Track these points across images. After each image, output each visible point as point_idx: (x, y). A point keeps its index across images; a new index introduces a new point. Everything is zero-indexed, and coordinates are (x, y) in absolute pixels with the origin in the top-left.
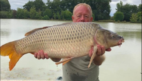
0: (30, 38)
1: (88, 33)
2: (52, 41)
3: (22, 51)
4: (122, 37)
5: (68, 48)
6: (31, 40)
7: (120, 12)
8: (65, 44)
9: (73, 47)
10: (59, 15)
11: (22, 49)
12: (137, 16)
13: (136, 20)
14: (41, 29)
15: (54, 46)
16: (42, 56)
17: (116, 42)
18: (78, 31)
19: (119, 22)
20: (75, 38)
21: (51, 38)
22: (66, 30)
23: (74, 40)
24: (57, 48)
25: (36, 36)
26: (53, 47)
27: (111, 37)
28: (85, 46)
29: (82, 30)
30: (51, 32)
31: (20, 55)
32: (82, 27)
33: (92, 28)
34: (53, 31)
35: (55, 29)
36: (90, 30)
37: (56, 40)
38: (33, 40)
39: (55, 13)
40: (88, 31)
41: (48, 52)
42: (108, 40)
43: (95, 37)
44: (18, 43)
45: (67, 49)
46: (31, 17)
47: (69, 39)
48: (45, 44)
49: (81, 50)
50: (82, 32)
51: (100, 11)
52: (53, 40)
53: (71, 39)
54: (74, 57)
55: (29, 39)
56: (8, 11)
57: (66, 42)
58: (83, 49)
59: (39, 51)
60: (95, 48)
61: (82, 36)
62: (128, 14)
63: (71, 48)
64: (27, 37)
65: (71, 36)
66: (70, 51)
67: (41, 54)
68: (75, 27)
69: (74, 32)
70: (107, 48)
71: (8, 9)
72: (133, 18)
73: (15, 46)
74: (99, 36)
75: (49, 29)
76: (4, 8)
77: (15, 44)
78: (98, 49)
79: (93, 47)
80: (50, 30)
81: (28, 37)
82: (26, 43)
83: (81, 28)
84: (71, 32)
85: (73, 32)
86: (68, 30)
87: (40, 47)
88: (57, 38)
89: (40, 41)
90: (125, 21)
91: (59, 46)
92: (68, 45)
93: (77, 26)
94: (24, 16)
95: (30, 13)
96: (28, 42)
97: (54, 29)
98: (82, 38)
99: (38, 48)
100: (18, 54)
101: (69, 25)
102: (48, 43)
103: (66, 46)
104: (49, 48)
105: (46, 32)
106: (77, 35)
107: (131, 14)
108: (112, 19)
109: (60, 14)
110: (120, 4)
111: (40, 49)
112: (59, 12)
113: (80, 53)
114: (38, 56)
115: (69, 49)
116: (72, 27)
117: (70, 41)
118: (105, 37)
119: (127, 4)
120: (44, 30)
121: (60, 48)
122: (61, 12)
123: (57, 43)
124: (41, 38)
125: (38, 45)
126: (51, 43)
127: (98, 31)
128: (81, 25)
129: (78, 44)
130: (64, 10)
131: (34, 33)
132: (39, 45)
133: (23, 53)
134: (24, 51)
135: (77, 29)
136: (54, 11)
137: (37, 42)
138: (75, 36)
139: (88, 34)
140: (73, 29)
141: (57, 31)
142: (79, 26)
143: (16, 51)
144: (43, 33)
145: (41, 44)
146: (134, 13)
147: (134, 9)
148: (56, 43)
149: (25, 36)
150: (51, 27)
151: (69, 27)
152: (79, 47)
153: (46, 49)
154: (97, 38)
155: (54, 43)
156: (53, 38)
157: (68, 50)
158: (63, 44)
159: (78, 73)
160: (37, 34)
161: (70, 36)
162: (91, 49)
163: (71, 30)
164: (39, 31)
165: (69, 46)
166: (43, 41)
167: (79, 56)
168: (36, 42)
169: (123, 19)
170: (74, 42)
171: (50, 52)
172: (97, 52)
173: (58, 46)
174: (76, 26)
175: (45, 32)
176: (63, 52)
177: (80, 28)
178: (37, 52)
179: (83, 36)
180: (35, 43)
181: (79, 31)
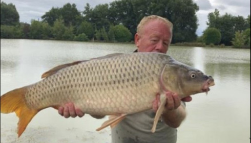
0: (50, 82)
1: (150, 72)
2: (89, 86)
3: (37, 105)
4: (210, 77)
5: (116, 99)
6: (52, 85)
7: (214, 28)
8: (112, 91)
9: (124, 96)
10: (105, 33)
11: (37, 100)
12: (244, 36)
13: (243, 44)
14: (69, 65)
15: (91, 95)
16: (72, 113)
17: (199, 86)
18: (133, 68)
19: (212, 47)
20: (128, 80)
21: (87, 81)
22: (113, 67)
23: (126, 83)
24: (97, 98)
25: (60, 78)
26: (90, 97)
27: (190, 77)
28: (146, 94)
29: (139, 67)
30: (87, 70)
31: (33, 111)
32: (140, 62)
33: (156, 62)
34: (91, 69)
35: (93, 65)
36: (152, 67)
37: (96, 85)
38: (56, 84)
39: (98, 30)
40: (150, 67)
41: (82, 105)
42: (185, 83)
43: (161, 78)
44: (29, 91)
45: (114, 100)
46: (56, 36)
47: (118, 82)
48: (76, 92)
49: (138, 101)
50: (140, 71)
51: (179, 27)
52: (91, 85)
53: (121, 83)
54: (127, 113)
55: (48, 84)
56: (15, 25)
57: (113, 88)
58: (142, 99)
59: (67, 104)
60: (163, 97)
61: (139, 77)
62: (228, 32)
63: (121, 98)
64: (45, 80)
65: (120, 76)
66: (120, 104)
67: (70, 110)
68: (127, 61)
69: (126, 70)
70: (183, 97)
71: (14, 21)
72: (238, 40)
73: (26, 96)
74: (168, 77)
75: (83, 66)
76: (8, 20)
77: (25, 93)
78: (167, 99)
79: (158, 96)
80: (85, 66)
81: (47, 80)
82: (45, 90)
83: (138, 63)
84: (121, 71)
85: (124, 71)
86: (115, 66)
87: (68, 96)
88: (98, 80)
89: (68, 87)
90: (223, 45)
91: (101, 95)
92: (117, 93)
93: (131, 59)
94: (43, 35)
95: (54, 28)
96: (48, 88)
97: (91, 65)
98: (140, 80)
99: (65, 99)
100: (31, 109)
101: (118, 58)
102: (82, 91)
103: (112, 94)
104: (84, 98)
105: (78, 70)
106: (132, 75)
107: (235, 33)
108: (201, 41)
109: (107, 31)
110: (214, 14)
111: (68, 100)
112: (105, 27)
113: (137, 107)
114: (65, 113)
115: (118, 99)
116: (123, 62)
117: (120, 86)
118: (180, 78)
119: (227, 14)
120: (73, 67)
121: (102, 97)
122: (108, 27)
123: (97, 90)
124: (70, 81)
125: (64, 94)
126: (87, 89)
127: (166, 68)
128: (139, 58)
129: (133, 90)
130: (115, 24)
131: (57, 73)
132: (66, 93)
133: (39, 107)
134: (40, 104)
135: (132, 64)
136: (97, 25)
137: (63, 89)
138: (127, 77)
139: (149, 74)
140: (123, 65)
141: (98, 68)
142: (135, 59)
143: (26, 104)
144: (72, 72)
145: (70, 92)
146: (239, 31)
147: (239, 23)
148: (95, 89)
149: (42, 78)
150: (87, 63)
151: (118, 61)
152: (136, 96)
153: (77, 100)
154: (165, 79)
155: (93, 90)
156: (90, 80)
157: (117, 101)
158: (107, 90)
159: (137, 137)
160: (62, 74)
161: (119, 78)
162: (157, 99)
163: (121, 66)
164: (65, 69)
165: (118, 95)
166: (72, 86)
167: (136, 111)
168: (61, 88)
169: (220, 40)
170: (125, 86)
171: (85, 105)
172: (166, 105)
173: (99, 94)
174: (129, 60)
175: (76, 71)
176: (108, 106)
177: (136, 63)
178: (63, 105)
179: (141, 78)
180: (59, 89)
181: (135, 68)
